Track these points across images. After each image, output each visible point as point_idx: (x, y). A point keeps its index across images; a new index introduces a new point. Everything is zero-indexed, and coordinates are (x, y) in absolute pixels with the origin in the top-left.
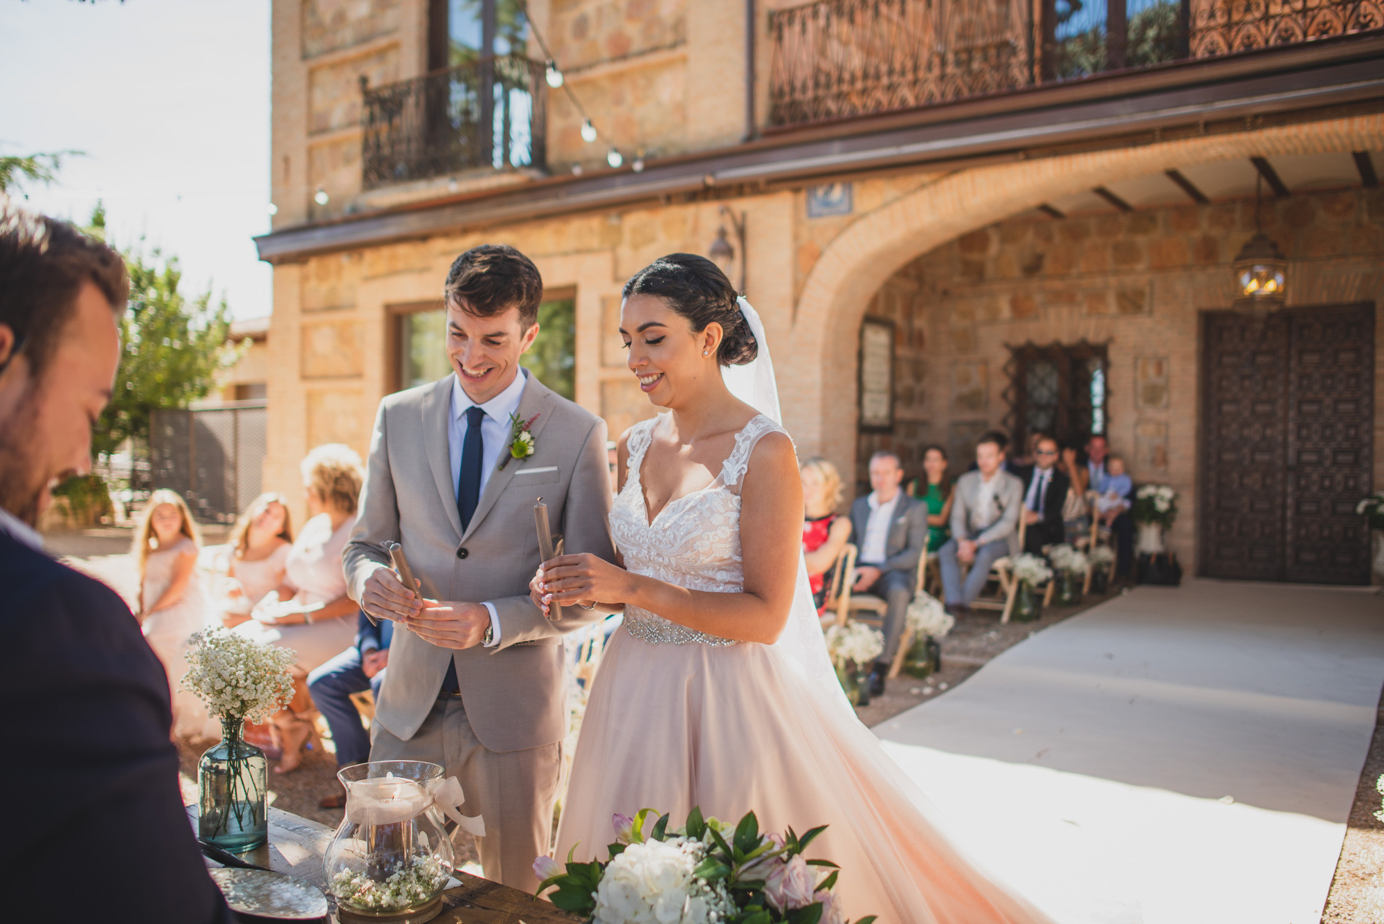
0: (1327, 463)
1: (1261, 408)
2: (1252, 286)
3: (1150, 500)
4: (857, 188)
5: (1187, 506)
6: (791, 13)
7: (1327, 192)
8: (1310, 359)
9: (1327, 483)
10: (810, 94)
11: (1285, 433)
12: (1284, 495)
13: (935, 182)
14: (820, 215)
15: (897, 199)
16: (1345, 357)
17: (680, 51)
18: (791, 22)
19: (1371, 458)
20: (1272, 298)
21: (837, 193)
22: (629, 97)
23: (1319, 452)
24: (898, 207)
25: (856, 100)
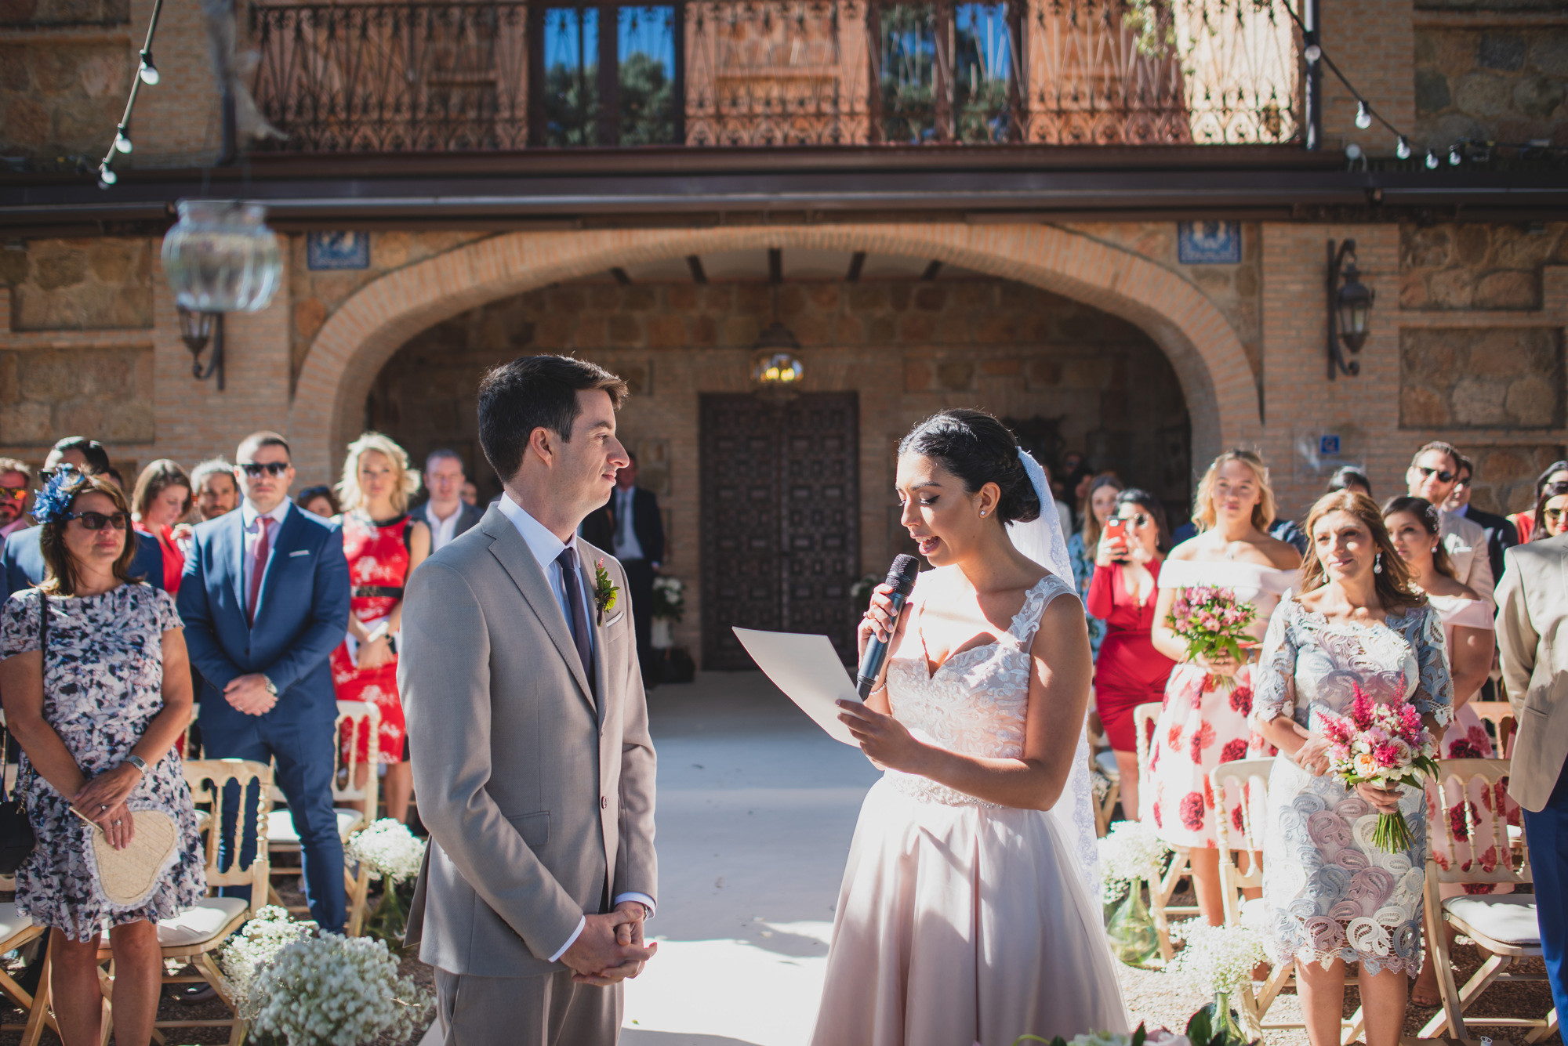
0: (818, 548)
1: (758, 494)
2: (772, 374)
3: (662, 591)
4: (374, 239)
5: (693, 597)
6: (282, 9)
7: (817, 282)
8: (801, 444)
9: (818, 567)
10: (308, 116)
11: (779, 519)
12: (780, 580)
13: (475, 242)
14: (327, 268)
15: (426, 258)
16: (831, 444)
17: (118, 32)
18: (281, 22)
19: (858, 542)
20: (790, 386)
21: (348, 243)
22: (35, 81)
23: (810, 537)
24: (428, 265)
25: (367, 131)
